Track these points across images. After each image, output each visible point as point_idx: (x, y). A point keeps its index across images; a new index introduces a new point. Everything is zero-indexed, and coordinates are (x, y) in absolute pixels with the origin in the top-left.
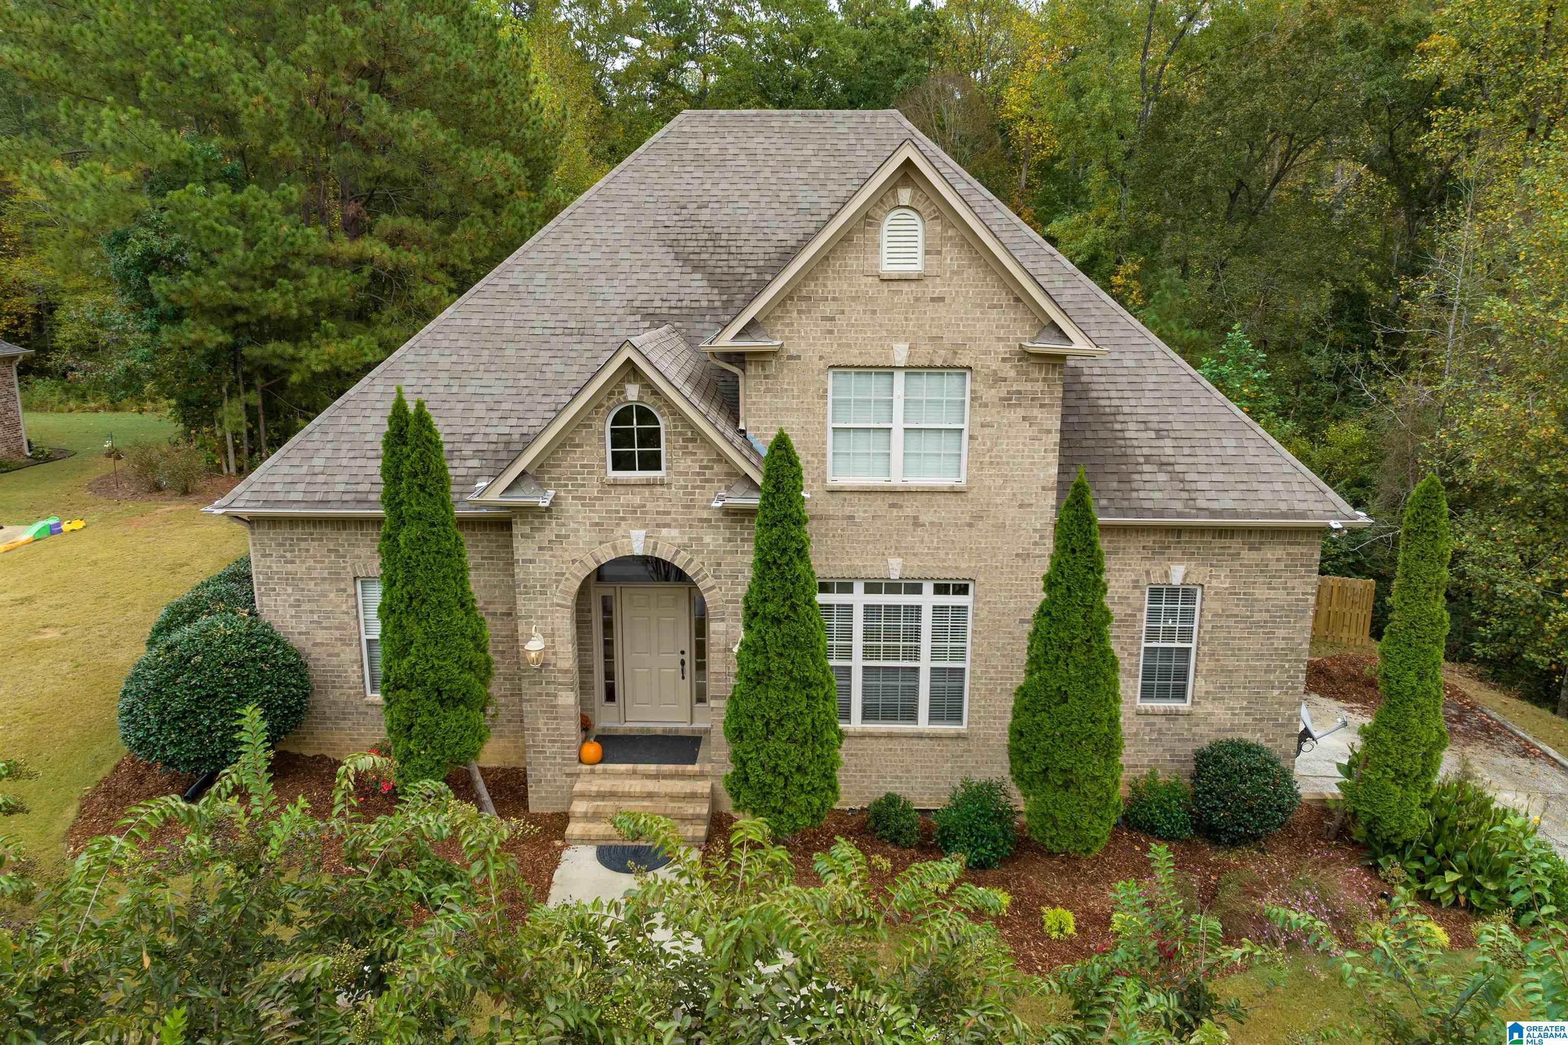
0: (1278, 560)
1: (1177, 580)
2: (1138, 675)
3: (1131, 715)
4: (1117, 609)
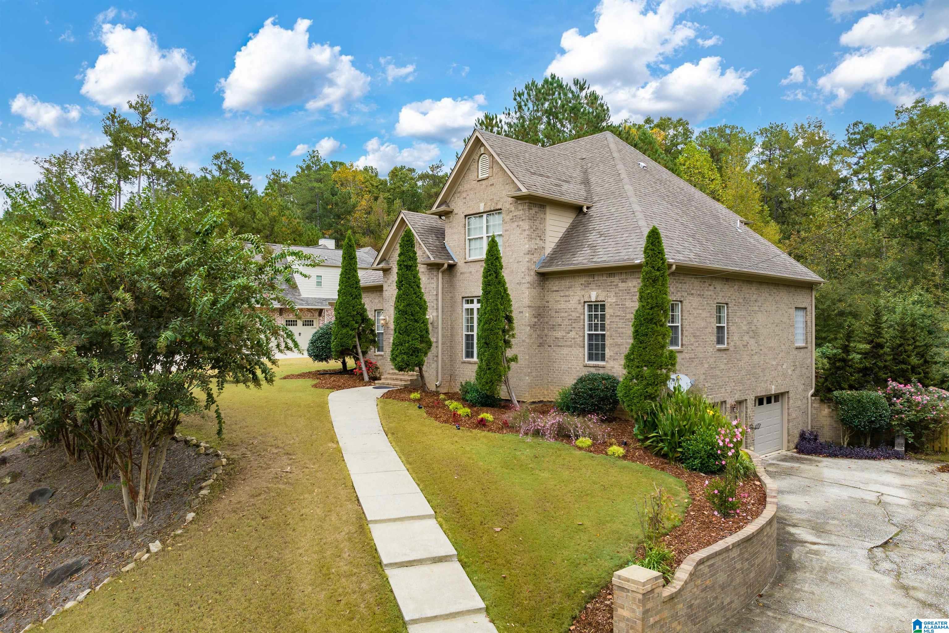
0: (634, 287)
1: (593, 299)
2: (584, 347)
3: (581, 367)
4: (573, 314)
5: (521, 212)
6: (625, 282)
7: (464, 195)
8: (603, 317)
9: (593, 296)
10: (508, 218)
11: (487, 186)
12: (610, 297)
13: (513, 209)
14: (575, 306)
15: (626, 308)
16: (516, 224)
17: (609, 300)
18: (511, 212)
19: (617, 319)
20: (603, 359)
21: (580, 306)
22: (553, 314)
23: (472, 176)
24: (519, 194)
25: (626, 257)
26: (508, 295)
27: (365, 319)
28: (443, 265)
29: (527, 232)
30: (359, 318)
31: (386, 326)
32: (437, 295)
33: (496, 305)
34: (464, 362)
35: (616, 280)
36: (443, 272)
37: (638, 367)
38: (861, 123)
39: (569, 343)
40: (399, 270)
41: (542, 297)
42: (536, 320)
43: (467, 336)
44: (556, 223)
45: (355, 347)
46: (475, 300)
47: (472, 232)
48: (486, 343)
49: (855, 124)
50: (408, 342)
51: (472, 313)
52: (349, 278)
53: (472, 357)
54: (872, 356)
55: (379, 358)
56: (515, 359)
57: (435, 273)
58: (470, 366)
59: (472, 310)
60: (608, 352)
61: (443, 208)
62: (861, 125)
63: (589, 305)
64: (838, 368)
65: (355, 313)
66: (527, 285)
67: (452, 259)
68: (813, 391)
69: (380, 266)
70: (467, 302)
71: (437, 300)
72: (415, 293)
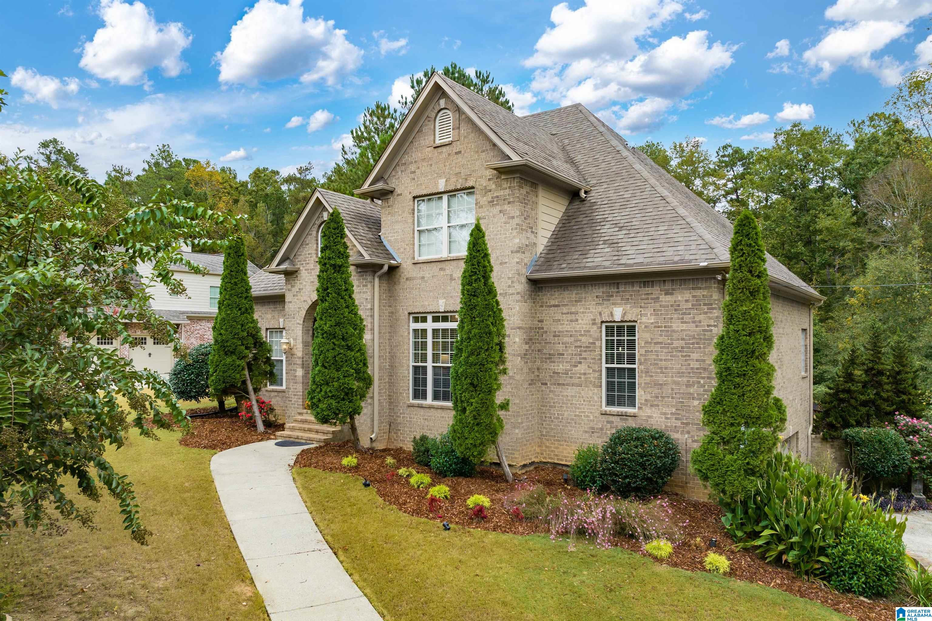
1: (618, 318)
2: (601, 386)
3: (597, 414)
4: (584, 339)
5: (507, 191)
6: (672, 294)
7: (412, 167)
8: (632, 344)
9: (618, 314)
10: (484, 200)
11: (449, 154)
12: (646, 315)
13: (494, 186)
14: (587, 327)
15: (674, 331)
16: (498, 208)
17: (644, 319)
18: (490, 191)
19: (658, 348)
20: (632, 404)
21: (595, 327)
22: (550, 338)
23: (425, 141)
24: (506, 163)
25: (676, 259)
27: (259, 344)
28: (381, 266)
29: (517, 221)
30: (251, 341)
31: (289, 352)
32: (372, 309)
34: (412, 406)
35: (655, 291)
36: (380, 277)
38: (730, 146)
39: (577, 381)
40: (322, 271)
41: (533, 315)
42: (527, 347)
43: (416, 369)
44: (549, 211)
45: (244, 382)
46: (430, 318)
47: (423, 221)
49: (725, 147)
51: (424, 336)
52: (236, 284)
53: (425, 397)
55: (273, 394)
57: (369, 278)
58: (422, 412)
59: (424, 331)
60: (639, 393)
61: (380, 185)
62: (729, 148)
63: (607, 327)
65: (245, 334)
66: (518, 297)
67: (394, 259)
68: (811, 428)
69: (283, 267)
70: (416, 320)
71: (372, 316)
72: (347, 307)
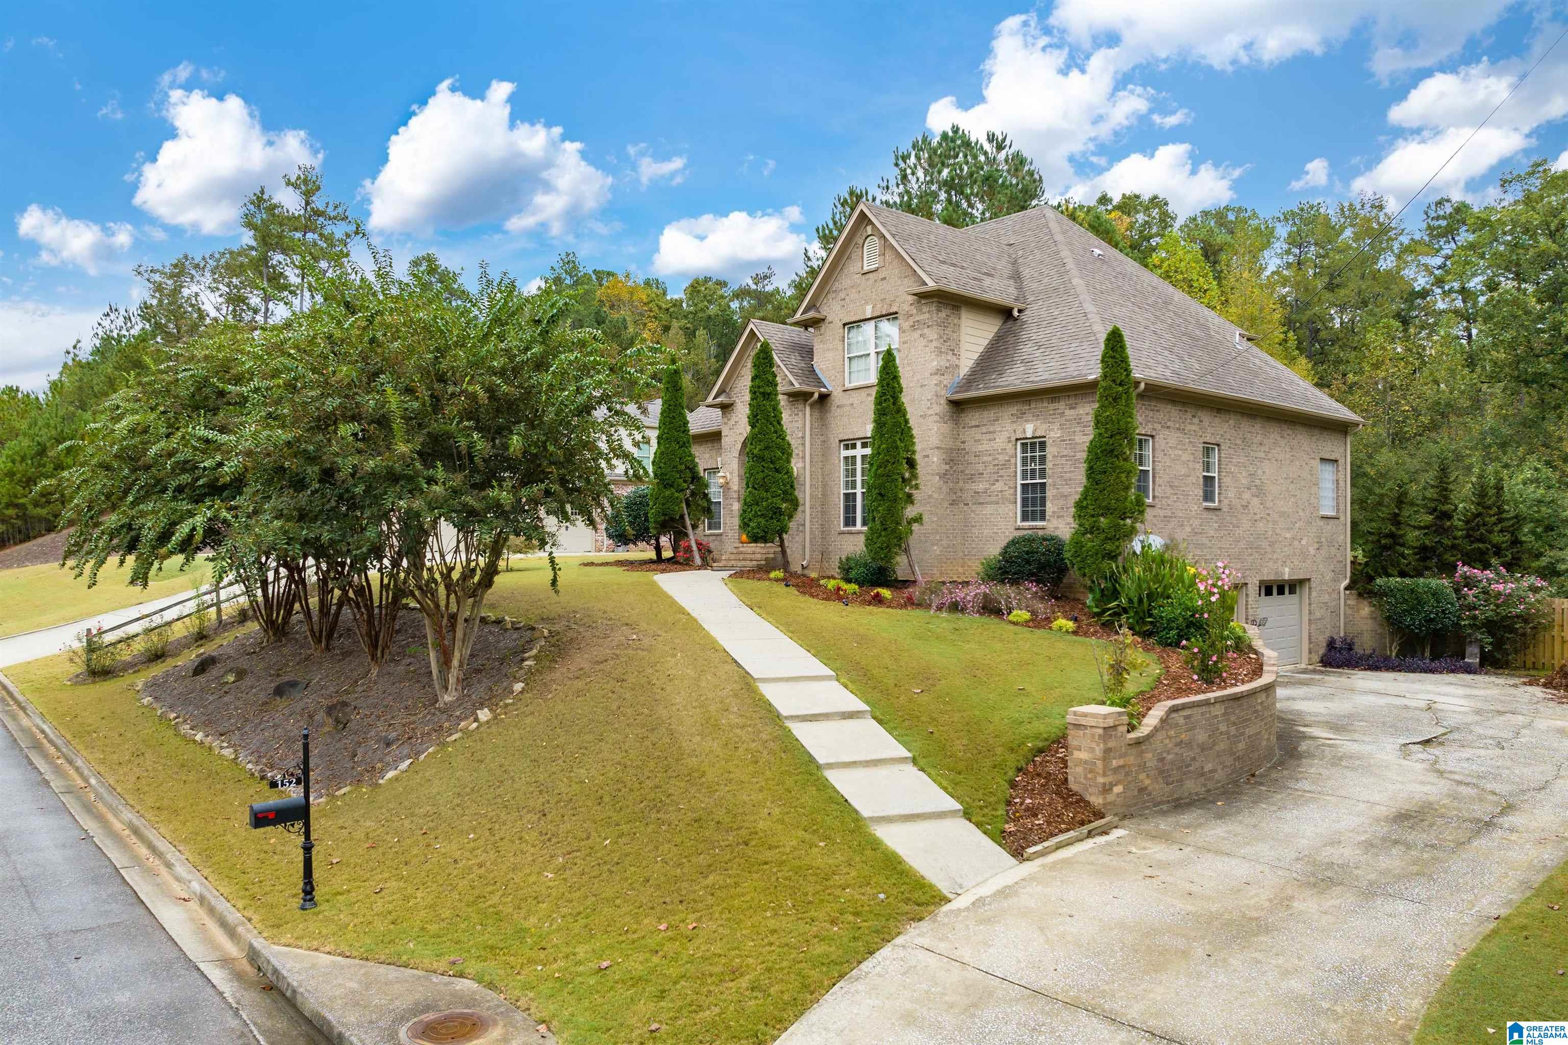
1: (1029, 435)
2: (1016, 502)
3: (1012, 530)
4: (1001, 457)
5: (927, 316)
6: (1074, 408)
7: (842, 295)
8: (1043, 459)
9: (1029, 430)
10: (906, 325)
11: (876, 281)
12: (1053, 430)
13: (915, 311)
14: (1002, 446)
15: (1075, 444)
16: (919, 332)
17: (1052, 434)
18: (912, 315)
19: (1063, 461)
20: (1043, 518)
21: (1010, 445)
22: (972, 459)
23: (853, 268)
24: (923, 289)
25: (1076, 373)
26: (910, 428)
27: (695, 478)
28: (812, 394)
29: (935, 344)
30: (688, 474)
31: (726, 487)
32: (803, 438)
33: (895, 441)
34: (843, 533)
35: (1061, 405)
36: (812, 406)
37: (1093, 516)
38: (1448, 201)
39: (993, 499)
40: (752, 399)
41: (955, 437)
42: (947, 467)
43: (847, 495)
44: (974, 332)
45: (682, 517)
46: (859, 444)
47: (854, 347)
48: (880, 494)
49: (1439, 203)
50: (768, 499)
51: (854, 463)
52: (674, 418)
53: (854, 525)
54: (1435, 532)
55: (711, 538)
56: (918, 519)
57: (801, 407)
58: (851, 537)
59: (854, 457)
60: (1050, 507)
61: (811, 314)
62: (1447, 205)
63: (1023, 444)
64: (1385, 548)
65: (683, 467)
66: (936, 418)
67: (825, 387)
68: (1347, 582)
69: (719, 400)
70: (847, 447)
71: (803, 444)
72: (776, 432)
